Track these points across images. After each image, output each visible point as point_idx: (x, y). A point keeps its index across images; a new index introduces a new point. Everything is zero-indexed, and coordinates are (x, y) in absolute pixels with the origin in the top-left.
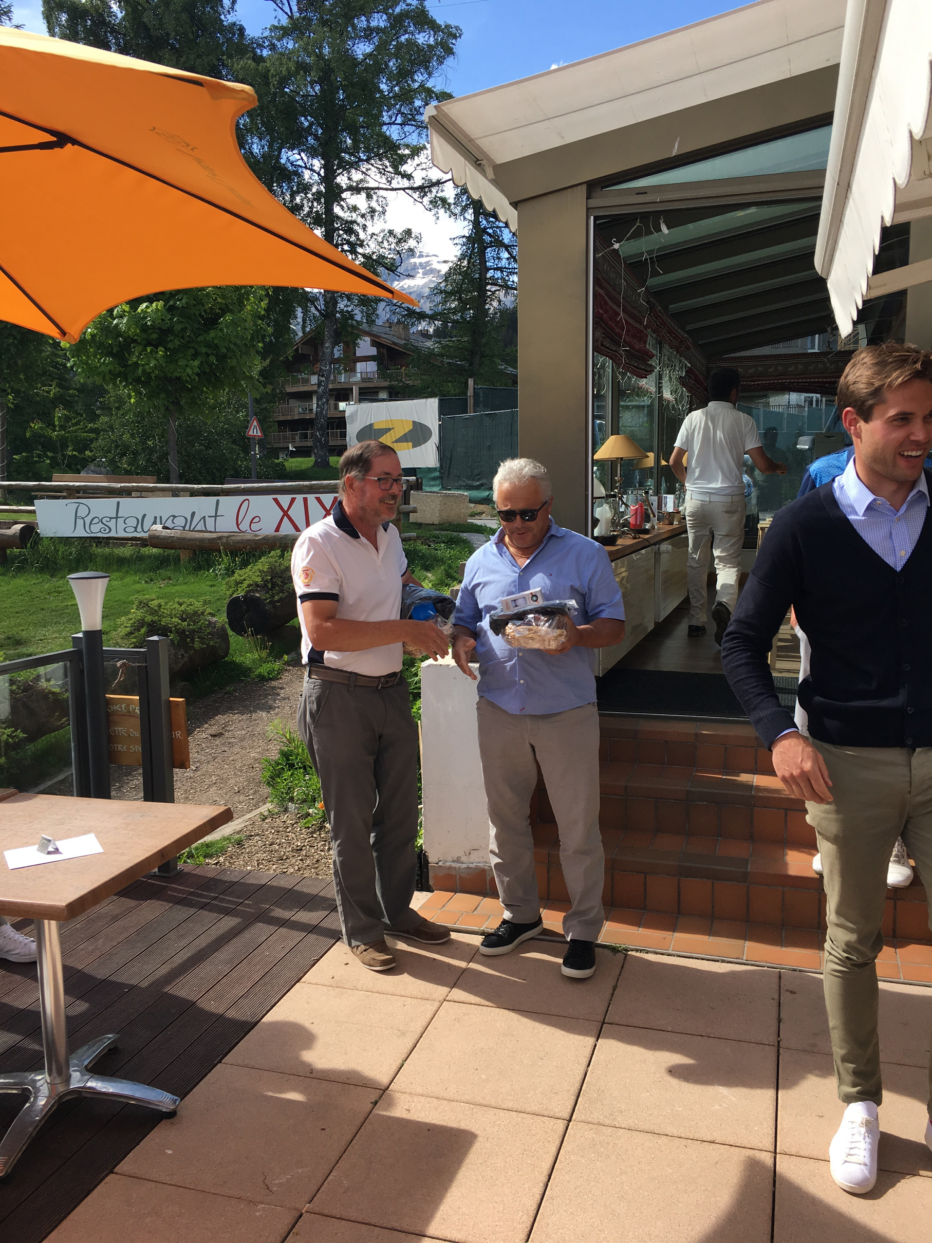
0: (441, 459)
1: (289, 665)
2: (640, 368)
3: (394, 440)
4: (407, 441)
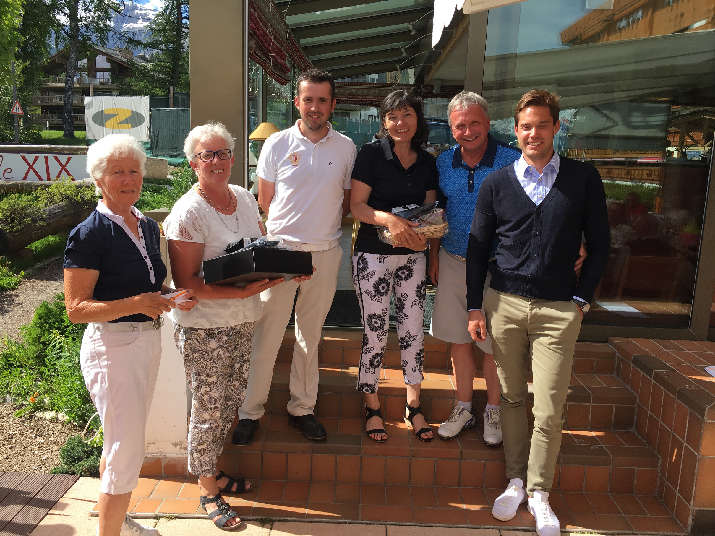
0: (151, 137)
1: (25, 278)
2: (281, 77)
3: (119, 122)
4: (128, 124)
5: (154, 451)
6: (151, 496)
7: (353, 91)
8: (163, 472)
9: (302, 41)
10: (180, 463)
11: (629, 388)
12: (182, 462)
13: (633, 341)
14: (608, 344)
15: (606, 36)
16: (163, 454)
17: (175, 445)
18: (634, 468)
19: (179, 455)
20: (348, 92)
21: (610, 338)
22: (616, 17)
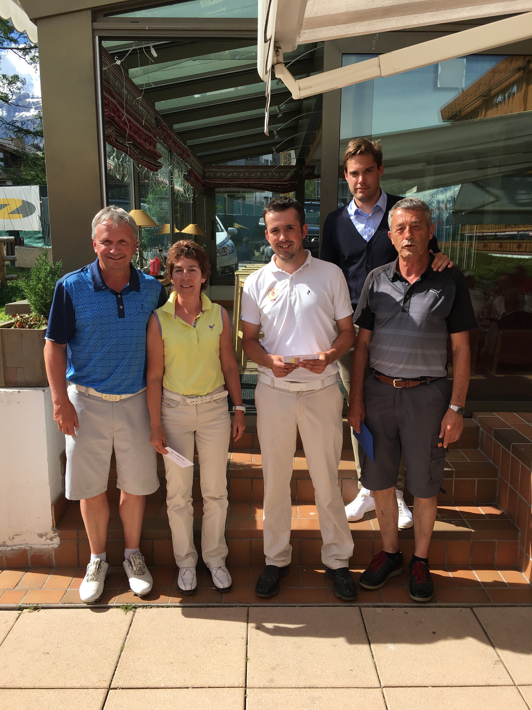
0: (43, 226)
2: (151, 164)
3: (10, 212)
4: (19, 213)
5: (20, 543)
6: (16, 588)
7: (235, 174)
8: (30, 563)
9: (176, 126)
10: (47, 554)
11: (491, 461)
12: (49, 553)
13: (496, 415)
14: (472, 419)
15: (484, 112)
16: (29, 546)
17: (41, 536)
18: (494, 540)
19: (45, 546)
20: (230, 175)
21: (474, 413)
22: (493, 92)
